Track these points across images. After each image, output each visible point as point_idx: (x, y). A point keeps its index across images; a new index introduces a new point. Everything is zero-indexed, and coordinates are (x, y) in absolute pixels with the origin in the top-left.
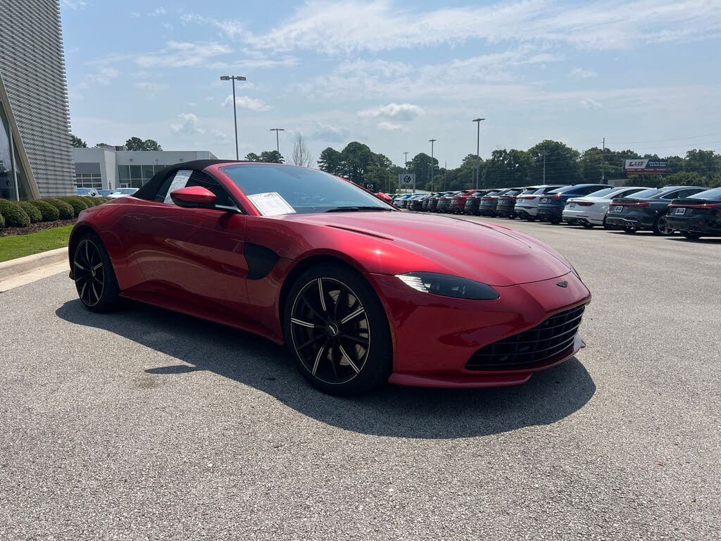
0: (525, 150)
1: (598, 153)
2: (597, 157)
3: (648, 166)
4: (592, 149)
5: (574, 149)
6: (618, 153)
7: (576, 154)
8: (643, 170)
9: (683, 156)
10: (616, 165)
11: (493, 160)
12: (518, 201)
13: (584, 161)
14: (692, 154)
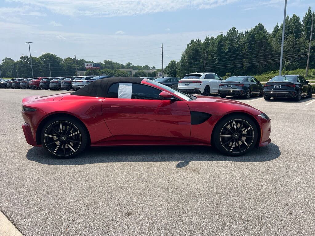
0: (37, 57)
1: (71, 60)
2: (71, 61)
3: (93, 66)
4: (68, 58)
5: (60, 58)
6: (79, 60)
7: (62, 60)
8: (92, 68)
9: (103, 62)
10: (79, 65)
11: (21, 61)
12: (73, 83)
13: (65, 63)
14: (105, 61)
